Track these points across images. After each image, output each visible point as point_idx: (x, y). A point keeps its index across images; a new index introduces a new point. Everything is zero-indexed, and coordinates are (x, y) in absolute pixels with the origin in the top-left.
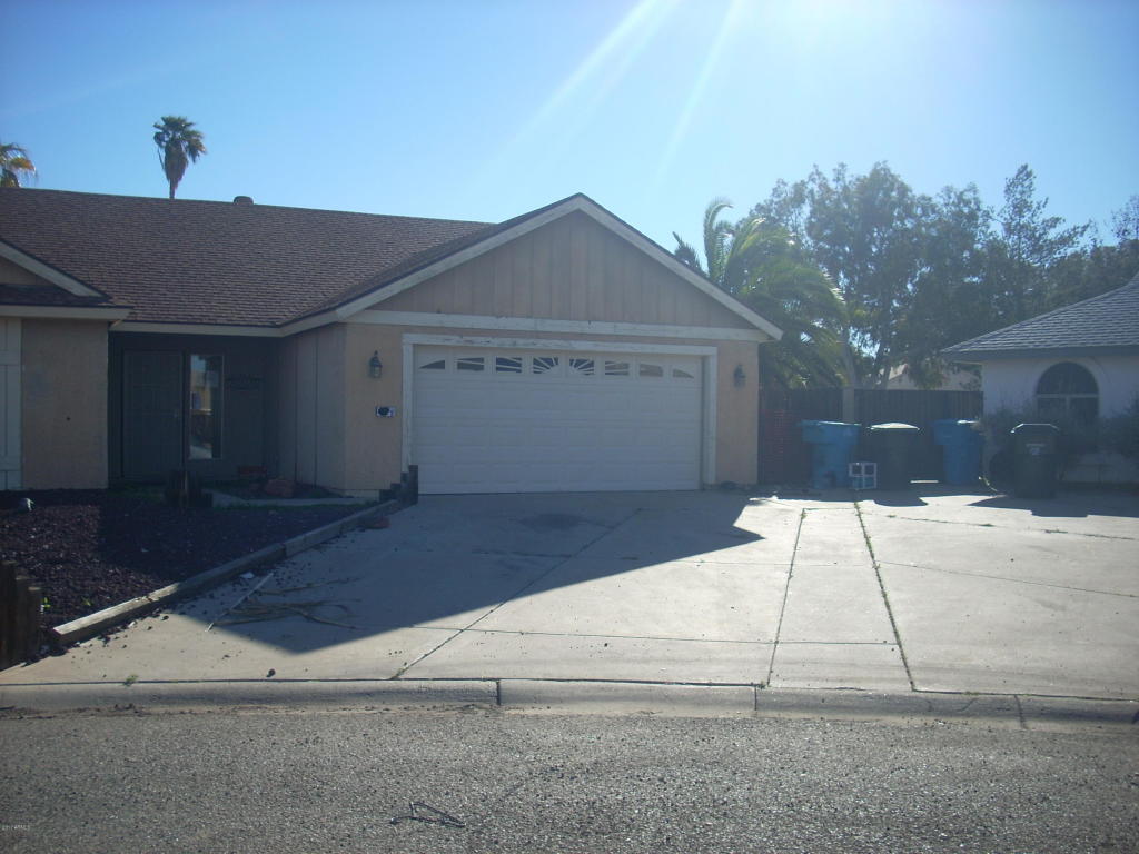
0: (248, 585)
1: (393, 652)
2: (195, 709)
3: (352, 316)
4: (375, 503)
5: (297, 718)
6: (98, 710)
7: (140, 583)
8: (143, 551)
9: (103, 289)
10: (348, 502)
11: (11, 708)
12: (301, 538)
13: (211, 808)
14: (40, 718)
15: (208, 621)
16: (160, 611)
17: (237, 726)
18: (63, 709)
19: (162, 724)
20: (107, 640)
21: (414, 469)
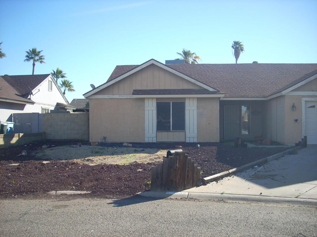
0: (256, 169)
1: (296, 190)
2: (240, 202)
3: (286, 93)
4: (294, 147)
5: (267, 206)
6: (214, 200)
7: (227, 167)
8: (228, 159)
9: (218, 89)
10: (286, 147)
11: (192, 198)
12: (272, 156)
13: (241, 228)
14: (199, 201)
15: (245, 179)
16: (232, 175)
17: (250, 207)
18: (205, 199)
19: (230, 205)
20: (217, 182)
21: (306, 137)
